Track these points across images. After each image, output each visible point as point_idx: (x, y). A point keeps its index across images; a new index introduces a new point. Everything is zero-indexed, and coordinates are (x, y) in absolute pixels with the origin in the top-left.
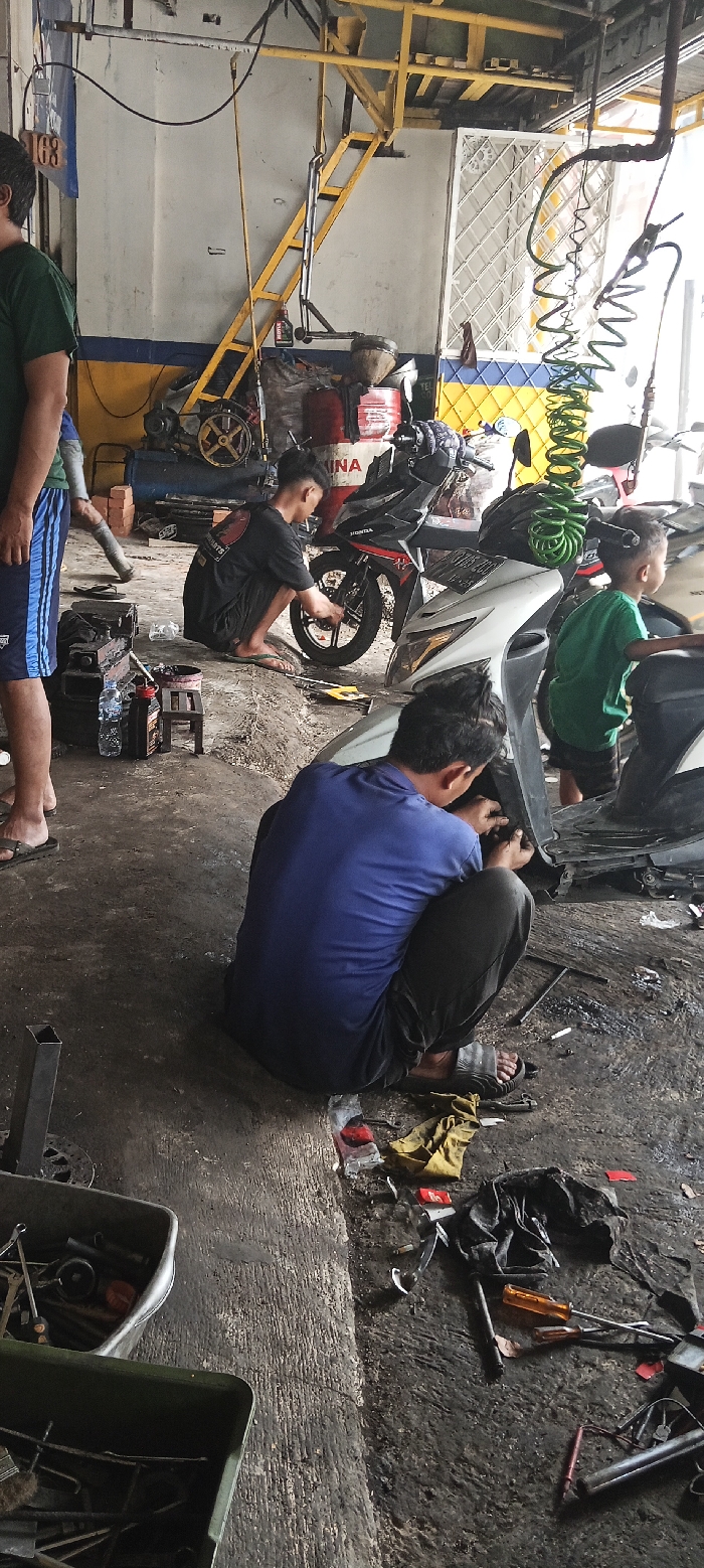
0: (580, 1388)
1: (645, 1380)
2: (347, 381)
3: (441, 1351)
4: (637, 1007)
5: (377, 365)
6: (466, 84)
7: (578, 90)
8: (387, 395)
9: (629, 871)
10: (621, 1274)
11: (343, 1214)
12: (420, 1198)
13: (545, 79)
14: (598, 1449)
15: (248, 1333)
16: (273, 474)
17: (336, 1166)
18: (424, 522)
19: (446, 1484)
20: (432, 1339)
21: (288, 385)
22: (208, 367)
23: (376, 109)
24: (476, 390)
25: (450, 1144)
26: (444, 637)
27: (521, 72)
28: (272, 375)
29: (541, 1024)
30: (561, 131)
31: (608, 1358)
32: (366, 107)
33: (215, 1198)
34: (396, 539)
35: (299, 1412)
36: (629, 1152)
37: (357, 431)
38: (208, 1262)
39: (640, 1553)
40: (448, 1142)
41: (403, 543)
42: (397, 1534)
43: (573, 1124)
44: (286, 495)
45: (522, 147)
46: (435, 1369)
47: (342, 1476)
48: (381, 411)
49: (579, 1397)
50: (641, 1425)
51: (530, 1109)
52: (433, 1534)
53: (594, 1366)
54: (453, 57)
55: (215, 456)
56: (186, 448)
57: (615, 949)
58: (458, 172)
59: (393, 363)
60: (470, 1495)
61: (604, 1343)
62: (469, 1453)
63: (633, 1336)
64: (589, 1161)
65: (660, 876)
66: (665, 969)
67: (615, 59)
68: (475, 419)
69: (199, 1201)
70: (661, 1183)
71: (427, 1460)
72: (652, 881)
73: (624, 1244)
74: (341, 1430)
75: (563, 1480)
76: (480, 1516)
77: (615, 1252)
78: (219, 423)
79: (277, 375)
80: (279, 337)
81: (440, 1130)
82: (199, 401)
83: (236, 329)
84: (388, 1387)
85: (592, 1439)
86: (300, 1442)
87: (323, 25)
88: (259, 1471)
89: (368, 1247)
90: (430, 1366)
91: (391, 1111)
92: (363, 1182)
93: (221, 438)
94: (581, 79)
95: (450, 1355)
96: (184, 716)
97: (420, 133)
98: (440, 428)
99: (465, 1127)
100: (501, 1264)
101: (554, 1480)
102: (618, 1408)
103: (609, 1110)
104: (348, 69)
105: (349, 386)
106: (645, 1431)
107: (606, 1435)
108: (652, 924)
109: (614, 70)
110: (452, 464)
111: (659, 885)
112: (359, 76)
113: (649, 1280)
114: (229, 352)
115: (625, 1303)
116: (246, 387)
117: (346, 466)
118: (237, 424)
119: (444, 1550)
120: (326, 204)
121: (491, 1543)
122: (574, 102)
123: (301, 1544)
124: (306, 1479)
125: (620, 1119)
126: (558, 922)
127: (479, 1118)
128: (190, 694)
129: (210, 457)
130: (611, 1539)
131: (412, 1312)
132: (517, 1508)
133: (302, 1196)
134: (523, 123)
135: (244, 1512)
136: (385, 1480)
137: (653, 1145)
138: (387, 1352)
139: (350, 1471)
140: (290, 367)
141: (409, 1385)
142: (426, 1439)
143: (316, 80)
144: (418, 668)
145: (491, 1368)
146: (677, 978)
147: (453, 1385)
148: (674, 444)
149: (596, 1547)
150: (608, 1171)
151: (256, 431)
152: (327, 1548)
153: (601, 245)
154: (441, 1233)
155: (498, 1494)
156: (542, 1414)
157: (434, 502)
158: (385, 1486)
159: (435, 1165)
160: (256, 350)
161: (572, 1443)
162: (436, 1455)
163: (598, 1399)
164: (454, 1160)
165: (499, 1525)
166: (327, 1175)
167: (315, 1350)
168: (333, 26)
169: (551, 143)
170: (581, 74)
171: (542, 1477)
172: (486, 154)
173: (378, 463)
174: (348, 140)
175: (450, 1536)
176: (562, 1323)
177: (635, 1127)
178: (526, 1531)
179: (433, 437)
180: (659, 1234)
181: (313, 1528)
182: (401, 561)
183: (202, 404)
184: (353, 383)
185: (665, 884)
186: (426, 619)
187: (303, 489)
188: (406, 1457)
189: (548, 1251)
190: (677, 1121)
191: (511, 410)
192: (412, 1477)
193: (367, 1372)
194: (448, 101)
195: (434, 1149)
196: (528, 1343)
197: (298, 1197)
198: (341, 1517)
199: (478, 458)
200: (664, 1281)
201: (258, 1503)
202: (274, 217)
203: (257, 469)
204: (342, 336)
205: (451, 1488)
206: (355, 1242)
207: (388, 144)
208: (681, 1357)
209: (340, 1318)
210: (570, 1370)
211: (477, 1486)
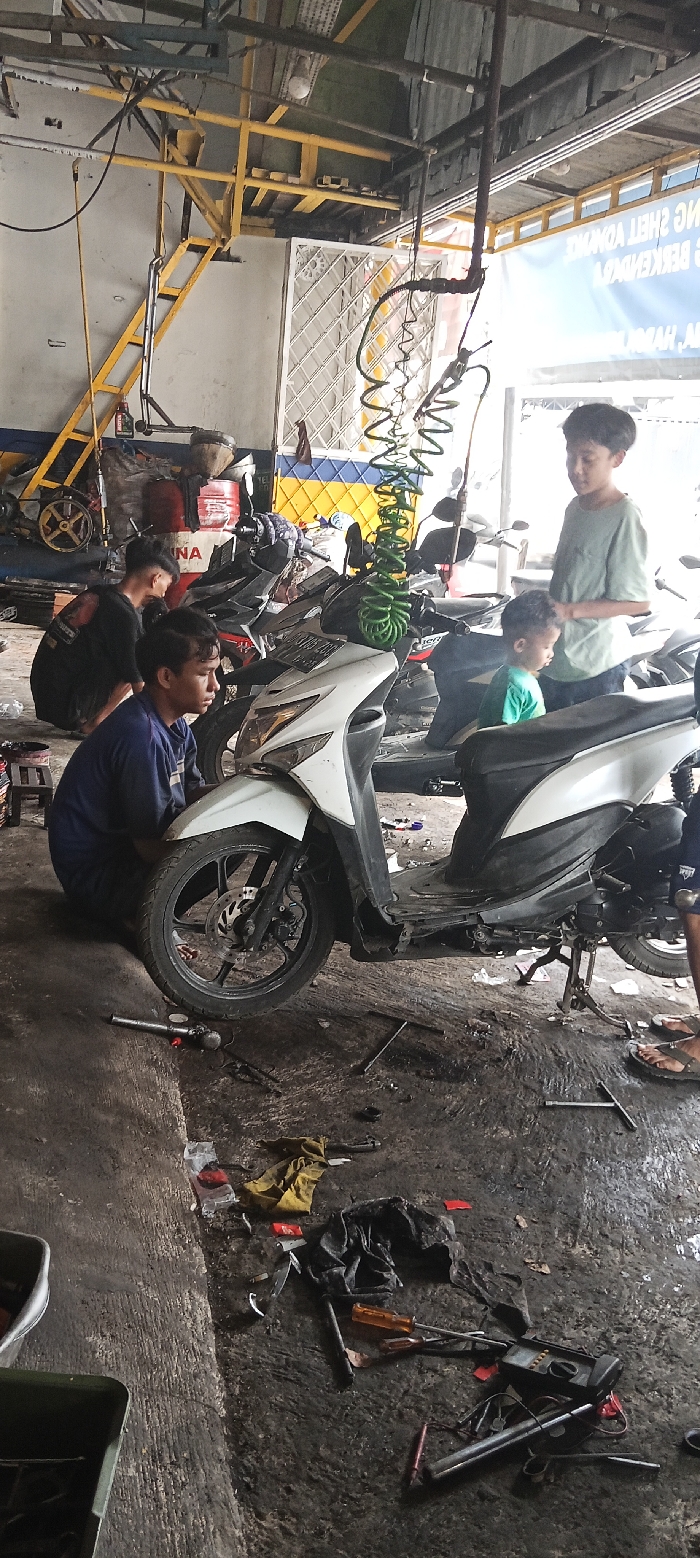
0: (424, 1391)
1: (482, 1381)
2: (187, 472)
3: (297, 1366)
4: (470, 1055)
5: (215, 458)
6: (299, 198)
7: (405, 209)
8: (226, 487)
9: (461, 929)
10: (459, 1290)
11: (201, 1250)
12: (273, 1231)
13: (373, 198)
14: (440, 1442)
15: (117, 1354)
16: (114, 559)
17: (193, 1207)
18: (265, 608)
19: (304, 1480)
20: (287, 1355)
21: (129, 474)
22: (49, 454)
23: (214, 216)
24: (312, 485)
25: (300, 1183)
26: (288, 714)
27: (351, 190)
28: (112, 464)
29: (382, 1073)
30: (389, 245)
31: (448, 1364)
32: (204, 215)
33: (80, 1235)
34: (238, 624)
35: (167, 1421)
36: (465, 1184)
37: (198, 521)
38: (78, 1292)
39: (480, 1528)
40: (299, 1179)
41: (245, 628)
42: (260, 1526)
43: (414, 1161)
44: (133, 581)
45: (353, 258)
46: (291, 1381)
47: (208, 1475)
48: (220, 503)
49: (424, 1399)
50: (479, 1419)
51: (374, 1149)
52: (292, 1523)
53: (436, 1371)
54: (287, 172)
55: (54, 541)
56: (26, 532)
57: (450, 1004)
58: (292, 280)
59: (231, 457)
60: (326, 1489)
61: (444, 1350)
62: (323, 1451)
63: (470, 1344)
64: (429, 1193)
65: (489, 933)
66: (495, 1021)
67: (438, 182)
68: (311, 513)
69: (65, 1237)
70: (494, 1211)
71: (286, 1461)
72: (482, 937)
73: (462, 1265)
74: (205, 1436)
75: (410, 1468)
76: (335, 1506)
77: (454, 1271)
78: (60, 509)
79: (117, 464)
80: (120, 429)
81: (291, 1171)
82: (39, 487)
83: (77, 420)
84: (248, 1399)
85: (436, 1434)
86: (169, 1447)
87: (163, 136)
88: (132, 1472)
89: (226, 1277)
90: (286, 1379)
91: (245, 1155)
92: (219, 1221)
93: (62, 524)
94: (407, 199)
95: (304, 1368)
96: (33, 790)
97: (256, 240)
98: (279, 520)
99: (314, 1167)
100: (350, 1286)
101: (402, 1471)
102: (458, 1407)
103: (446, 1148)
104: (187, 178)
105: (189, 477)
106: (482, 1425)
107: (448, 1430)
108: (483, 981)
109: (437, 193)
110: (291, 554)
111: (489, 941)
112: (198, 186)
113: (485, 1295)
114: (69, 441)
115: (463, 1316)
116: (86, 477)
117: (186, 554)
118: (79, 511)
119: (303, 1536)
120: (165, 303)
121: (346, 1528)
122: (401, 220)
123: (172, 1534)
124: (174, 1479)
125: (456, 1156)
126: (397, 980)
127: (327, 1159)
128: (39, 770)
129: (51, 541)
130: (454, 1518)
131: (268, 1332)
132: (369, 1497)
133: (163, 1234)
134: (352, 236)
135: (119, 1508)
136: (247, 1479)
137: (486, 1177)
138: (246, 1368)
139: (215, 1472)
140: (130, 457)
141: (267, 1396)
142: (285, 1442)
143: (156, 186)
144: (267, 740)
145: (342, 1376)
146: (506, 1029)
147: (308, 1394)
148: (498, 542)
149: (441, 1526)
150: (446, 1202)
151: (97, 518)
152: (197, 1537)
153: (427, 353)
154: (294, 1260)
155: (351, 1487)
156: (389, 1415)
157: (273, 590)
158: (247, 1485)
159: (287, 1201)
160: (97, 440)
161: (417, 1438)
162: (293, 1455)
163: (440, 1399)
164: (305, 1197)
165: (353, 1513)
166: (185, 1215)
167: (179, 1368)
168: (173, 137)
169: (380, 255)
170: (407, 194)
171: (391, 1470)
172: (319, 264)
173: (218, 552)
174: (187, 244)
175: (309, 1524)
176: (407, 1335)
177: (470, 1162)
178: (375, 1517)
179: (272, 529)
180: (493, 1255)
181: (184, 1520)
182: (244, 645)
183: (44, 491)
184: (193, 475)
185: (495, 941)
186: (273, 696)
187: (150, 575)
188: (266, 1458)
189: (392, 1272)
190: (508, 1155)
191: (344, 505)
192: (272, 1476)
193: (227, 1387)
194: (282, 212)
195: (286, 1187)
196: (376, 1354)
197: (159, 1234)
198: (208, 1512)
199: (315, 550)
200: (499, 1296)
201: (132, 1500)
202: (114, 315)
203: (99, 555)
204: (181, 430)
205: (308, 1484)
206: (214, 1274)
207: (226, 249)
208: (514, 1358)
209: (202, 1339)
210: (414, 1376)
211: (333, 1481)
